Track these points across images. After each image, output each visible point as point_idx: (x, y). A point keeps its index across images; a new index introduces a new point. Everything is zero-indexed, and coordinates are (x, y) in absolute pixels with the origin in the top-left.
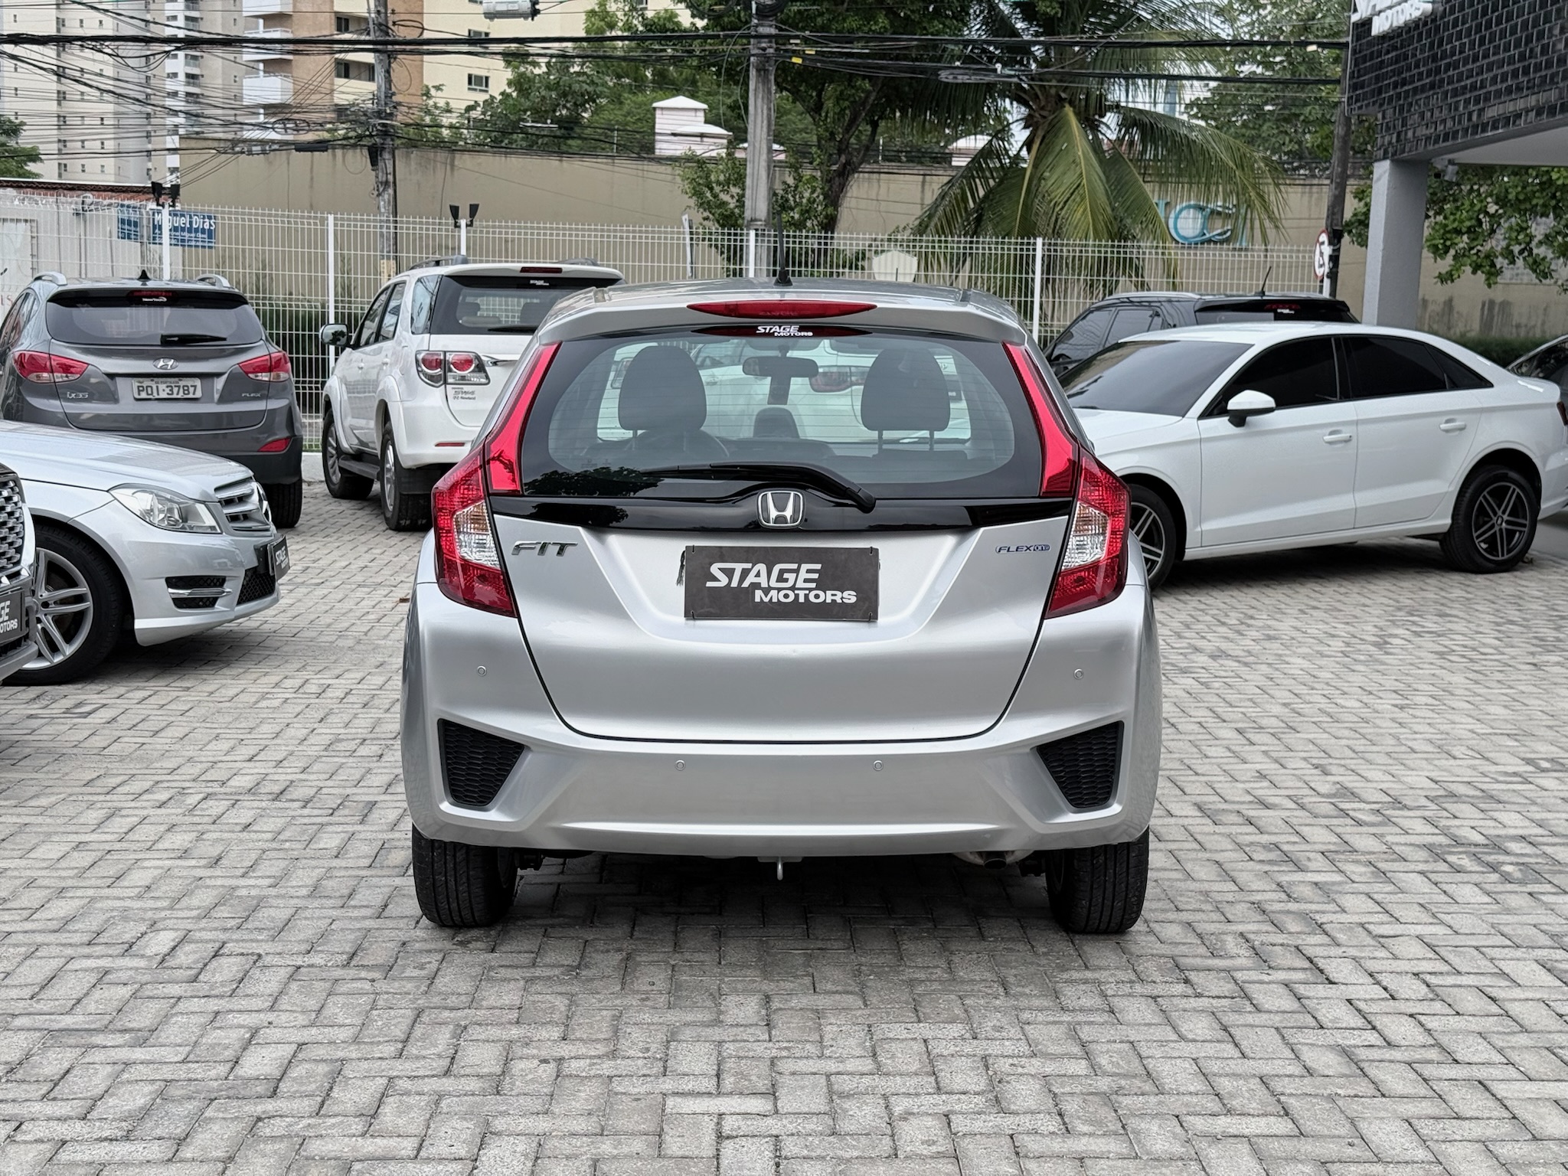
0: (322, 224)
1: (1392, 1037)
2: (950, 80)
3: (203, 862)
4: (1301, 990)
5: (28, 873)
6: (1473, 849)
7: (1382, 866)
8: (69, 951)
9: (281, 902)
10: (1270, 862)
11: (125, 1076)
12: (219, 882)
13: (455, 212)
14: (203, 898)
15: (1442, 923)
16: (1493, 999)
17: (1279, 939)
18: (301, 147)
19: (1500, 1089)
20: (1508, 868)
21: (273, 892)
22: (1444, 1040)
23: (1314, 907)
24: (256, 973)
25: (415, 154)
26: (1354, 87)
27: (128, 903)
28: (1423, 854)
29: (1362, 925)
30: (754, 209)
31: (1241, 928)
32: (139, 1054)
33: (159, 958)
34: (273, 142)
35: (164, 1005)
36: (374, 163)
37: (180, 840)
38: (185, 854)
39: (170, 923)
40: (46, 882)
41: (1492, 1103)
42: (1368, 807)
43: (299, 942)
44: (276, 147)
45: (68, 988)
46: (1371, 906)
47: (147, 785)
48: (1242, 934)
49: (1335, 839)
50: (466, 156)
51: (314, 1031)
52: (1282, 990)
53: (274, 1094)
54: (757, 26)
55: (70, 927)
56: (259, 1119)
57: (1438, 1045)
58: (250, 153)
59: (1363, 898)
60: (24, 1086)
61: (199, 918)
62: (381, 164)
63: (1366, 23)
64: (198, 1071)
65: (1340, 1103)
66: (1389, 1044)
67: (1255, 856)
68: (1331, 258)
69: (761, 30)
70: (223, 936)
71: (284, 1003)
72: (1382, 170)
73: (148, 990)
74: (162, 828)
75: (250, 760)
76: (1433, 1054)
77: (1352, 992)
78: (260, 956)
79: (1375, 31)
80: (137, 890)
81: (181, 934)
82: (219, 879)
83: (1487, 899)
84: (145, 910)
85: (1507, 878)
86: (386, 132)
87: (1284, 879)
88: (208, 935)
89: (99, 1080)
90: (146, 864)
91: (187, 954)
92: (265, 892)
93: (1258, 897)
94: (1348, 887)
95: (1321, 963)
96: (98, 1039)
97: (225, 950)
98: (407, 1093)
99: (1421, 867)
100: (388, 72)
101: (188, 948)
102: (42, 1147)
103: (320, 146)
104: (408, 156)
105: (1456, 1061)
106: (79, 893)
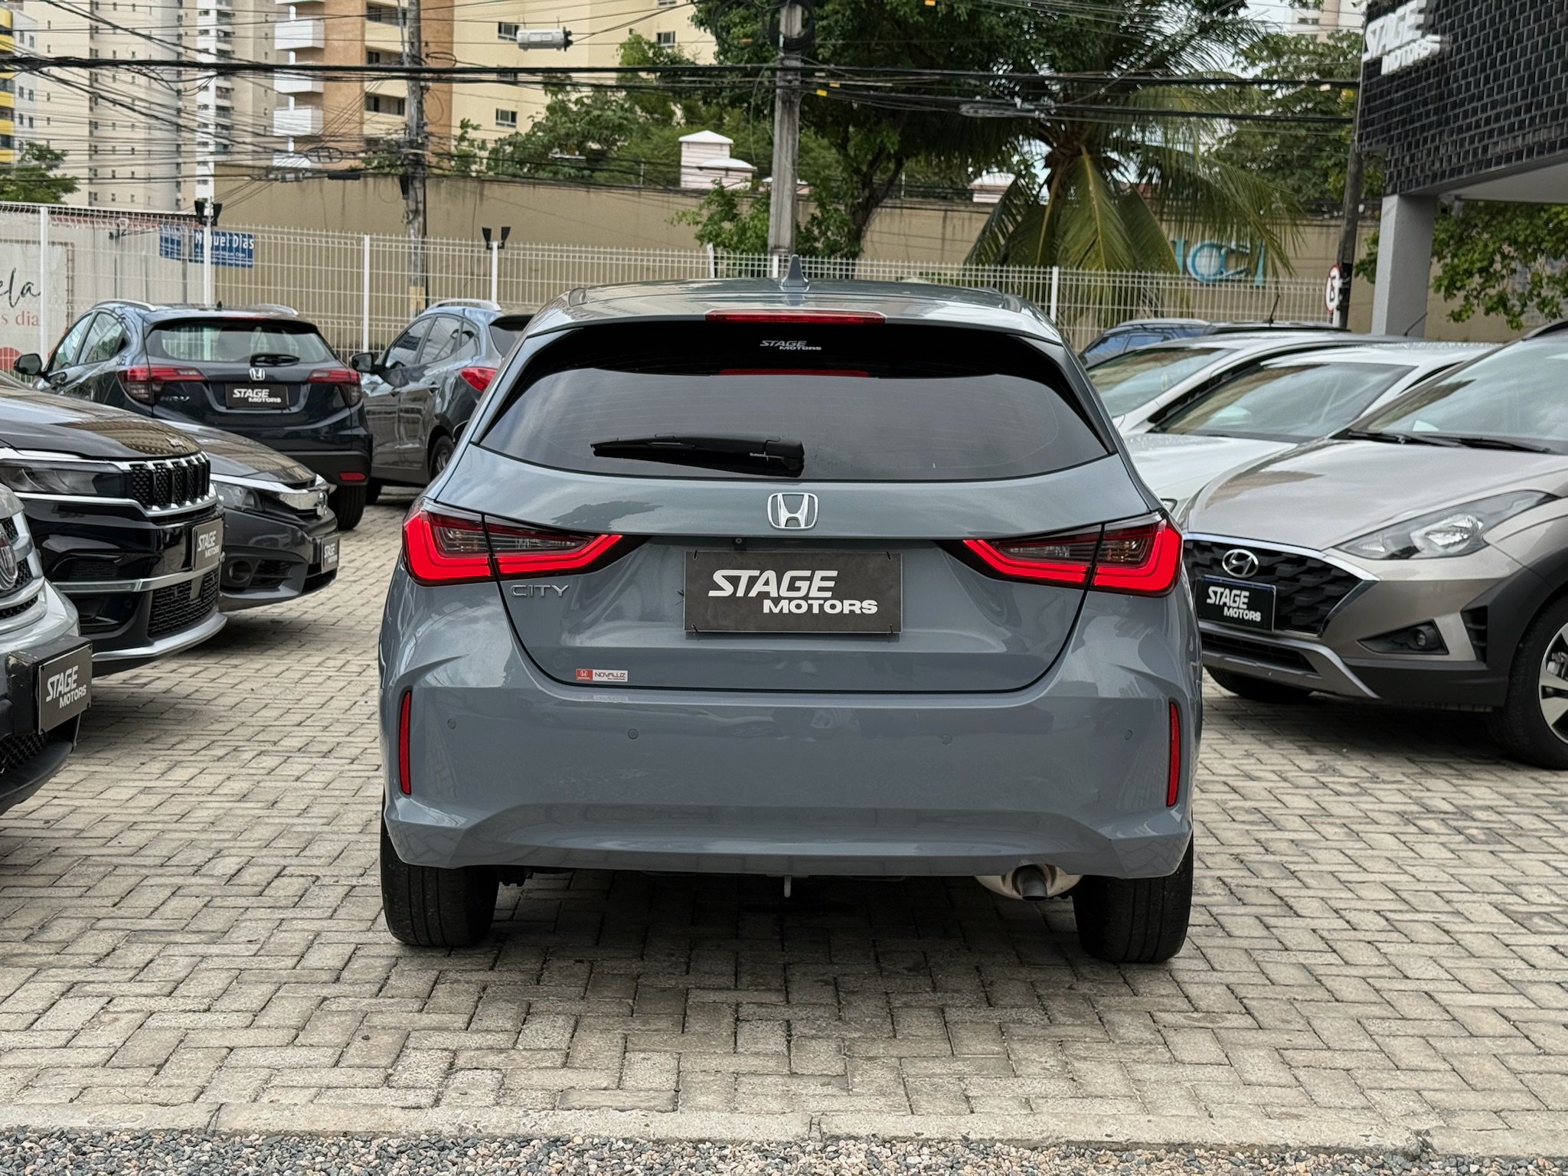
0: (359, 244)
1: (1349, 959)
2: (971, 113)
3: (260, 805)
4: (1272, 921)
5: (100, 810)
6: (1442, 816)
7: (1354, 827)
8: (144, 871)
9: (335, 837)
10: (1251, 823)
11: (204, 965)
12: (277, 821)
13: (487, 234)
14: (263, 832)
15: (1406, 872)
16: (1447, 932)
17: (1255, 882)
18: (334, 176)
19: (1444, 998)
20: (1474, 832)
21: (327, 828)
22: (1398, 962)
23: (1288, 858)
24: (315, 890)
25: (445, 184)
26: (1365, 125)
27: (194, 835)
28: (1395, 819)
29: (1332, 873)
30: (778, 236)
31: (1219, 873)
32: (214, 949)
33: (226, 878)
34: (306, 170)
35: (234, 913)
36: (405, 191)
37: (238, 786)
38: (244, 797)
39: (233, 851)
40: (118, 818)
41: (1435, 1008)
42: (1347, 780)
43: (353, 868)
44: (309, 174)
45: (146, 899)
46: (1341, 858)
47: (204, 744)
48: (1219, 878)
49: (1313, 805)
50: (495, 186)
51: (370, 934)
52: (1252, 921)
53: (337, 980)
54: (783, 59)
55: (143, 852)
56: (325, 999)
57: (1391, 964)
58: (284, 180)
59: (1336, 852)
60: (113, 972)
61: (260, 848)
62: (411, 193)
63: (1377, 63)
64: (270, 963)
65: (1298, 1005)
66: (1346, 963)
67: (1237, 818)
68: (1341, 291)
69: (789, 63)
70: (283, 862)
71: (342, 913)
72: (1391, 205)
73: (218, 902)
74: (221, 778)
75: (299, 725)
76: (1387, 971)
77: (1315, 924)
78: (318, 878)
79: (1385, 71)
80: (201, 825)
81: (246, 859)
82: (277, 820)
83: (1452, 856)
84: (211, 841)
85: (1471, 840)
86: (418, 162)
87: (1262, 836)
88: (271, 861)
89: (181, 966)
90: (208, 805)
91: (251, 876)
92: (319, 829)
93: (1237, 850)
94: (1323, 844)
95: (1291, 901)
96: (178, 938)
97: (286, 872)
98: (457, 981)
99: (1392, 829)
100: (420, 103)
101: (252, 870)
102: (133, 1016)
103: (352, 174)
104: (438, 186)
105: (1407, 977)
106: (150, 826)
